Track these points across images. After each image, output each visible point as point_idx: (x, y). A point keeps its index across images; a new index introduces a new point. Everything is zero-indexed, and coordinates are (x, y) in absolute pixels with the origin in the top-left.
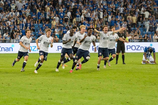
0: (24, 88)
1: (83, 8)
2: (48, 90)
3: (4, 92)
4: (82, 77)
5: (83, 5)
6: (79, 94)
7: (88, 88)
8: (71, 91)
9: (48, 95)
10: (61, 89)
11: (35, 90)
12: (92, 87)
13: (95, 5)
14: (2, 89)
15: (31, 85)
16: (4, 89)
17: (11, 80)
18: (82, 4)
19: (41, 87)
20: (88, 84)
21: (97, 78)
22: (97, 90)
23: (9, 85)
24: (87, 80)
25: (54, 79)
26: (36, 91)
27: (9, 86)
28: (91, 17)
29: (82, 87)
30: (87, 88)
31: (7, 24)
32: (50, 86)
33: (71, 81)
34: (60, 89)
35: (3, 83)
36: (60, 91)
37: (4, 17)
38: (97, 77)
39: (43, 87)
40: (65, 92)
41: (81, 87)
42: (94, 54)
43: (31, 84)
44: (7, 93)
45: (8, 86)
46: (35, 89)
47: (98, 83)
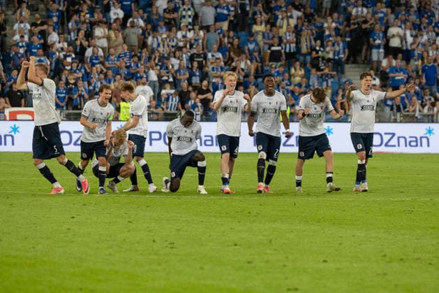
0: (217, 255)
1: (392, 21)
2: (286, 263)
3: (159, 268)
4: (385, 226)
5: (392, 13)
6: (379, 274)
7: (404, 257)
8: (355, 265)
9: (286, 278)
10: (325, 261)
11: (249, 262)
12: (416, 256)
13: (427, 13)
14: (152, 257)
15: (237, 247)
16: (157, 257)
17: (179, 230)
18: (389, 10)
19: (266, 254)
20: (405, 246)
21: (432, 228)
22: (430, 264)
23: (171, 246)
24: (402, 234)
25: (304, 231)
26: (250, 265)
27: (172, 248)
28: (414, 47)
29: (385, 256)
30: (401, 260)
31: (171, 67)
32: (292, 249)
33: (354, 236)
34: (322, 260)
35: (156, 240)
36: (322, 266)
37: (161, 46)
38: (431, 225)
39: (271, 254)
40: (338, 269)
41: (383, 253)
42: (423, 158)
43: (236, 245)
44: (165, 269)
45: (171, 250)
46: (249, 260)
47: (432, 245)
